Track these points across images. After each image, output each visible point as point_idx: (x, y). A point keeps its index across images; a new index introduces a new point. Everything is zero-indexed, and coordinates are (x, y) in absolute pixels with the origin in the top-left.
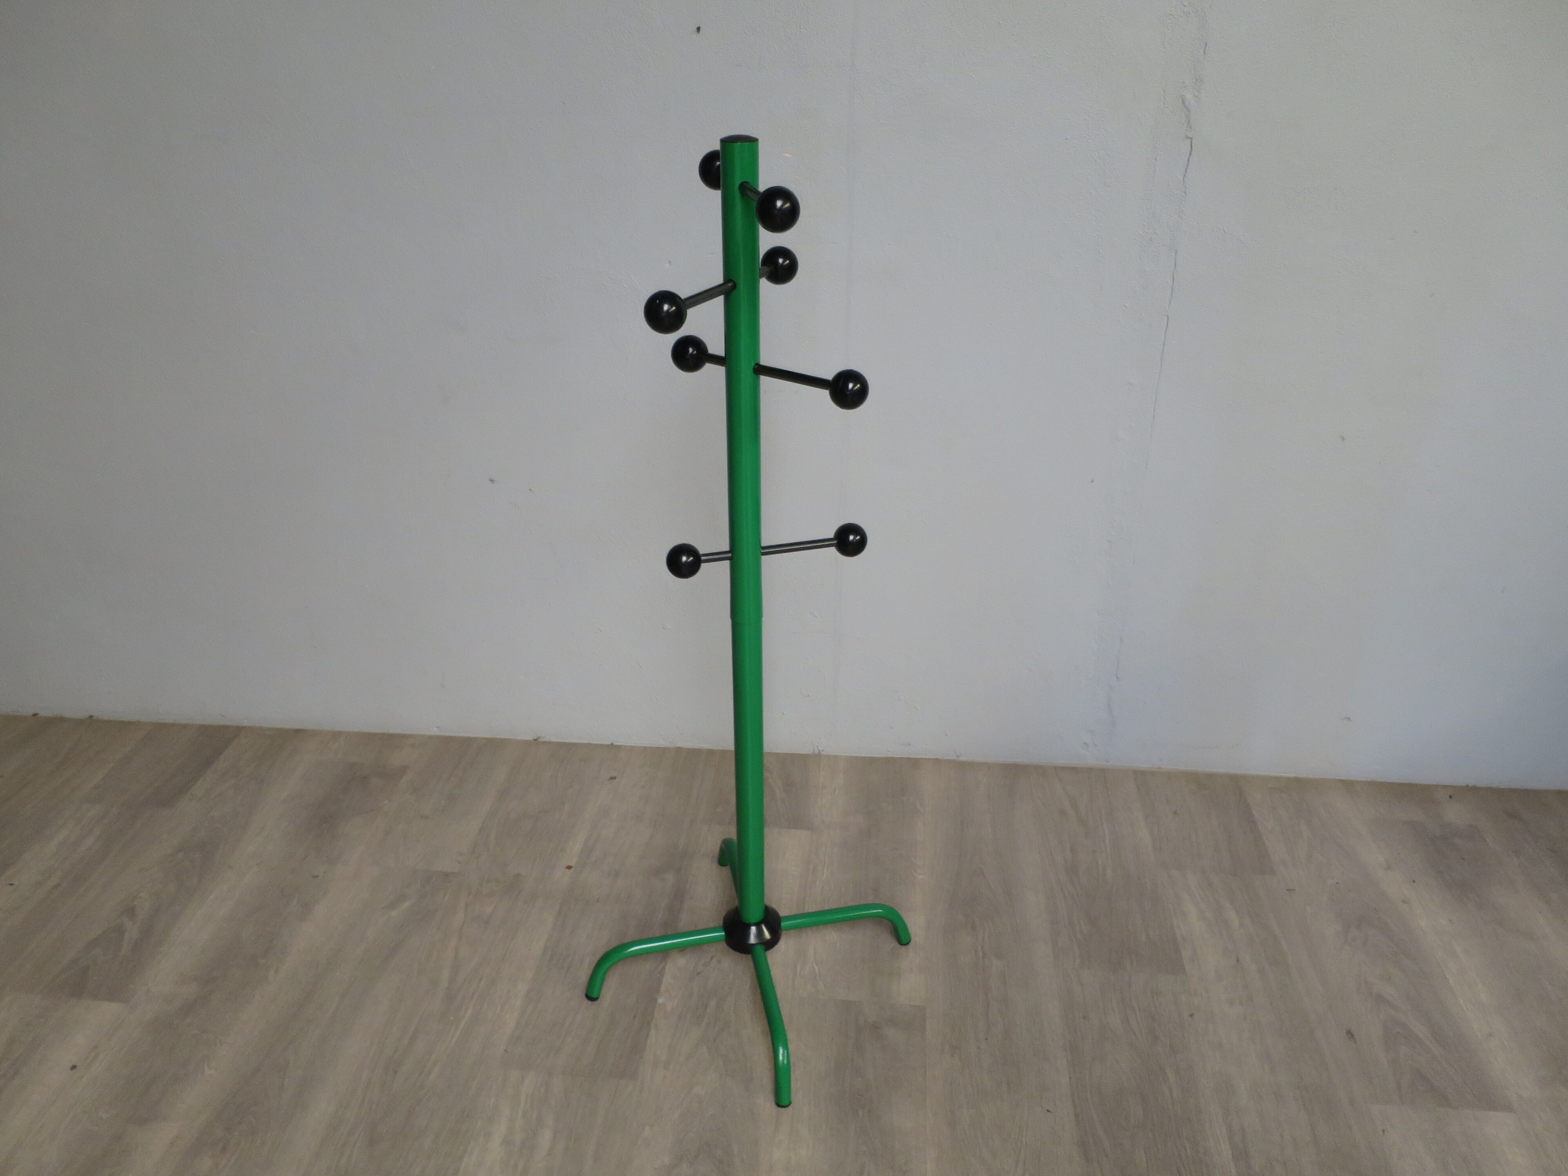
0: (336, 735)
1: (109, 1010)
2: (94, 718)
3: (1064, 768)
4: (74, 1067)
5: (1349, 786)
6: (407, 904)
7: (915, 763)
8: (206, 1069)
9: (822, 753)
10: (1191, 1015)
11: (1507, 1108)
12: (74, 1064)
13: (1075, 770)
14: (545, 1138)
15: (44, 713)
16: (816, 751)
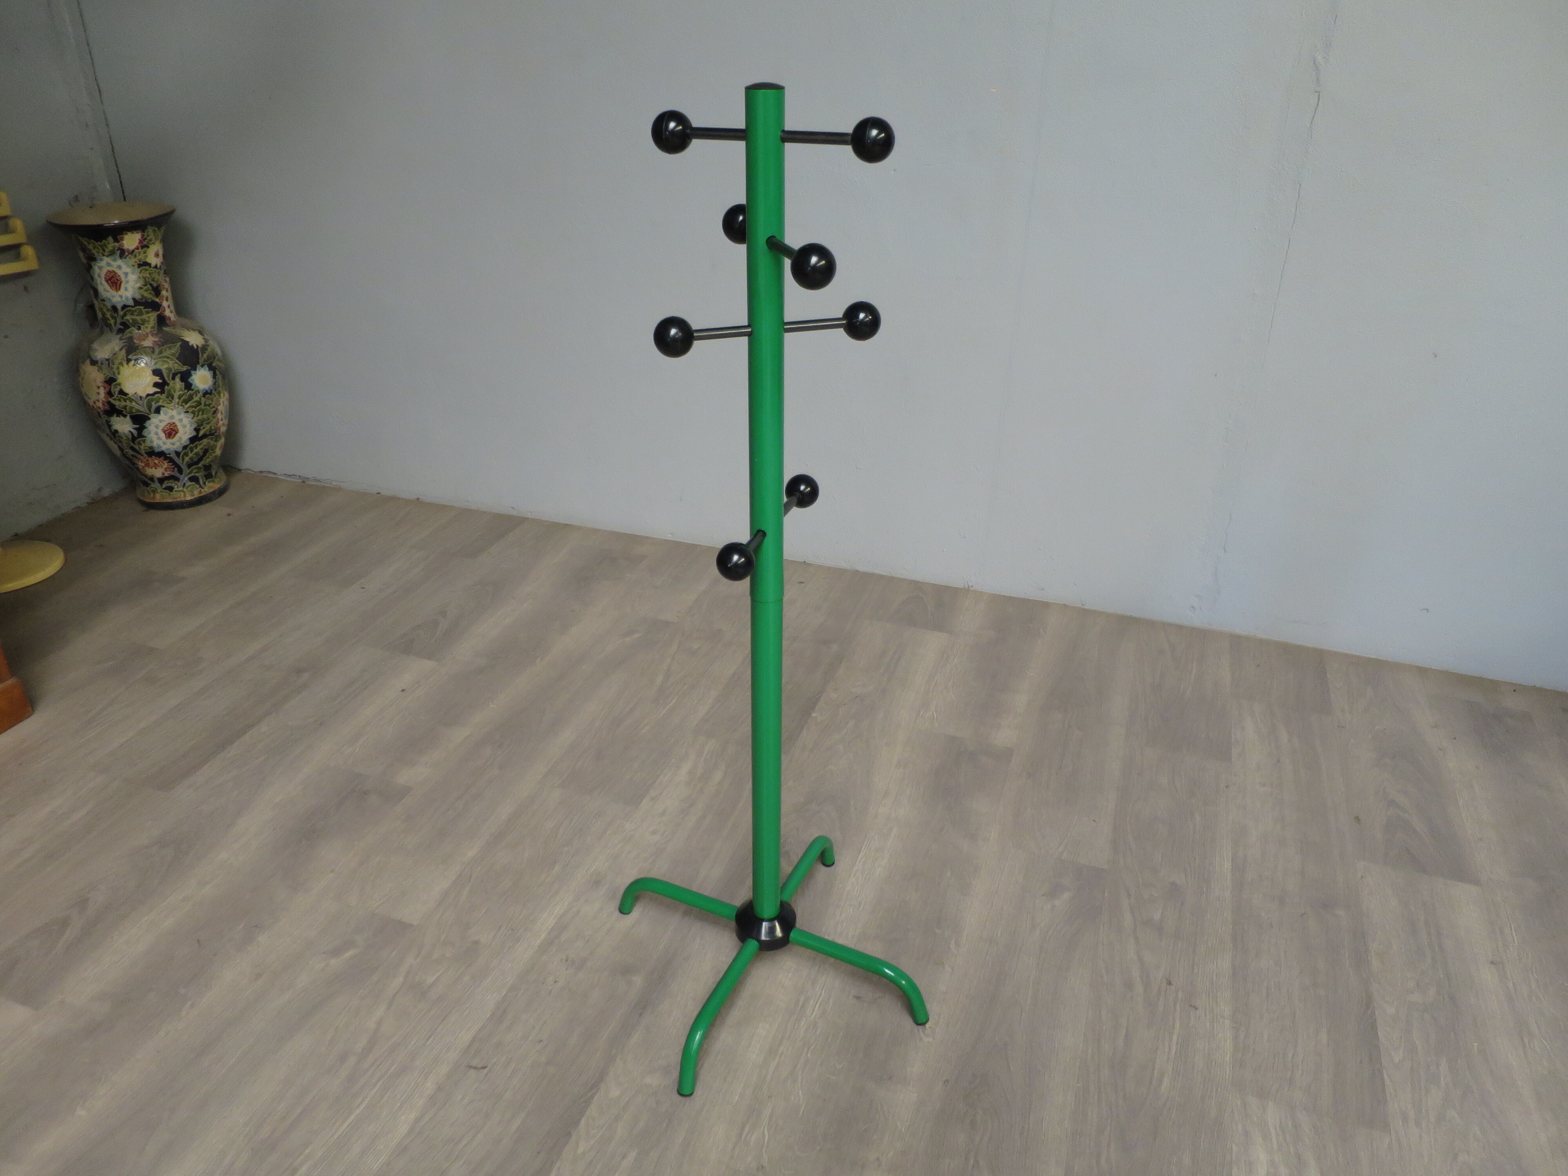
0: (595, 531)
1: (428, 665)
2: (420, 500)
3: (1170, 625)
4: (403, 691)
5: (1422, 672)
6: (637, 635)
7: (1046, 605)
8: (490, 704)
9: (971, 588)
10: (1227, 787)
11: (1477, 882)
12: (404, 688)
13: (1180, 627)
14: (718, 775)
15: (384, 492)
16: (966, 586)
